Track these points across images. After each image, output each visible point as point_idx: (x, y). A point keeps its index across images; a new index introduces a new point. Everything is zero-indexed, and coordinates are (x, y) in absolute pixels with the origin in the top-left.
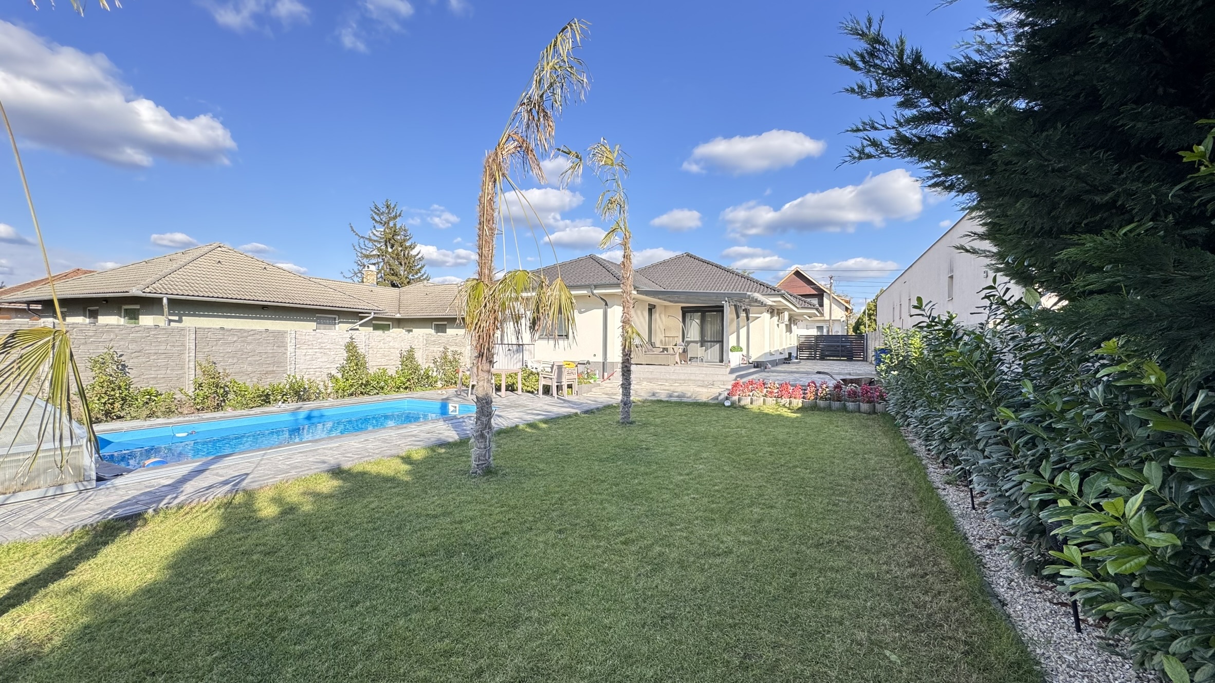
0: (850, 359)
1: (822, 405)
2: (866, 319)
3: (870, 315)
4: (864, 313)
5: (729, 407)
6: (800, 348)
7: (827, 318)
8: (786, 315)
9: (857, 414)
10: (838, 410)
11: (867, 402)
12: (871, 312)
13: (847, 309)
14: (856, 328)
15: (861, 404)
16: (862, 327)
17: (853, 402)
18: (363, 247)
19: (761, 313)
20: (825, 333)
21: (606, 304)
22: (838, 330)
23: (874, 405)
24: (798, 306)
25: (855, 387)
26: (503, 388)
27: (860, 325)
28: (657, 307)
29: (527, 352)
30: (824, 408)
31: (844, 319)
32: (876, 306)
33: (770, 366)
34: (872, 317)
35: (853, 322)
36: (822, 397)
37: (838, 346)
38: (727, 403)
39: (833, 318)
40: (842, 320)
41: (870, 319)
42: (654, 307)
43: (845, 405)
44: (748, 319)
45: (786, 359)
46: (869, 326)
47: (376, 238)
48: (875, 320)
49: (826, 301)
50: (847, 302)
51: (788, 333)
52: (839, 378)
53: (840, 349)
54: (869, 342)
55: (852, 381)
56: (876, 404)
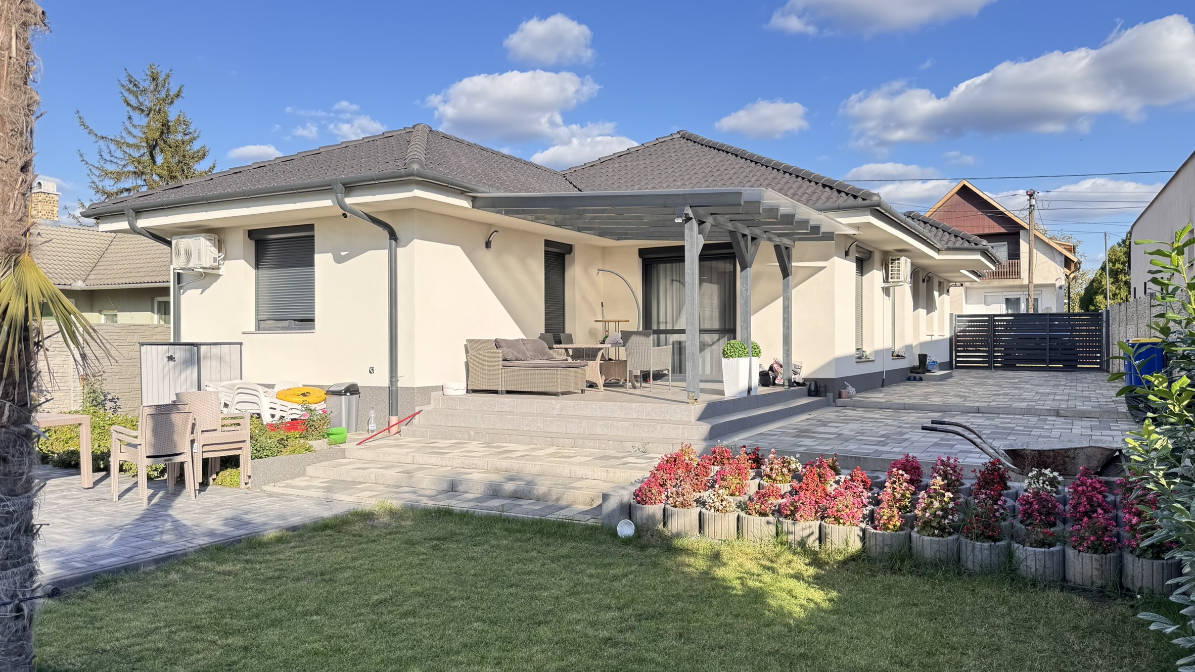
0: (1070, 366)
1: (928, 553)
2: (1107, 282)
3: (1115, 274)
4: (1103, 269)
5: (627, 541)
6: (957, 344)
7: (1026, 282)
8: (904, 266)
9: (1055, 595)
10: (987, 572)
11: (1094, 549)
12: (1118, 265)
13: (1068, 263)
14: (1088, 299)
15: (1070, 552)
16: (1099, 298)
17: (1042, 544)
18: (108, 157)
19: (826, 258)
20: (1023, 309)
21: (393, 235)
22: (1049, 304)
23: (1120, 559)
24: (938, 246)
25: (1053, 482)
26: (86, 463)
27: (1096, 293)
28: (577, 250)
29: (215, 364)
30: (936, 565)
31: (1063, 282)
32: (1128, 254)
33: (852, 390)
34: (1122, 277)
35: (1079, 289)
36: (927, 524)
37: (1043, 338)
38: (626, 529)
39: (1037, 280)
40: (1058, 284)
41: (1116, 281)
42: (568, 249)
43: (1010, 554)
44: (786, 273)
45: (913, 370)
46: (1115, 295)
47: (131, 141)
48: (1127, 283)
49: (1024, 246)
50: (1070, 250)
51: (922, 312)
52: (1001, 445)
53: (1046, 344)
54: (1114, 328)
55: (1042, 459)
56: (1129, 558)
